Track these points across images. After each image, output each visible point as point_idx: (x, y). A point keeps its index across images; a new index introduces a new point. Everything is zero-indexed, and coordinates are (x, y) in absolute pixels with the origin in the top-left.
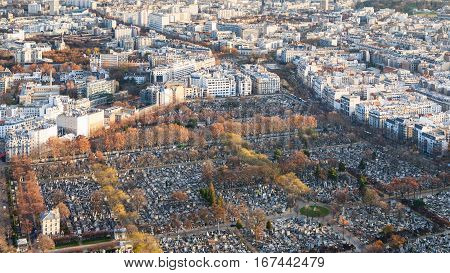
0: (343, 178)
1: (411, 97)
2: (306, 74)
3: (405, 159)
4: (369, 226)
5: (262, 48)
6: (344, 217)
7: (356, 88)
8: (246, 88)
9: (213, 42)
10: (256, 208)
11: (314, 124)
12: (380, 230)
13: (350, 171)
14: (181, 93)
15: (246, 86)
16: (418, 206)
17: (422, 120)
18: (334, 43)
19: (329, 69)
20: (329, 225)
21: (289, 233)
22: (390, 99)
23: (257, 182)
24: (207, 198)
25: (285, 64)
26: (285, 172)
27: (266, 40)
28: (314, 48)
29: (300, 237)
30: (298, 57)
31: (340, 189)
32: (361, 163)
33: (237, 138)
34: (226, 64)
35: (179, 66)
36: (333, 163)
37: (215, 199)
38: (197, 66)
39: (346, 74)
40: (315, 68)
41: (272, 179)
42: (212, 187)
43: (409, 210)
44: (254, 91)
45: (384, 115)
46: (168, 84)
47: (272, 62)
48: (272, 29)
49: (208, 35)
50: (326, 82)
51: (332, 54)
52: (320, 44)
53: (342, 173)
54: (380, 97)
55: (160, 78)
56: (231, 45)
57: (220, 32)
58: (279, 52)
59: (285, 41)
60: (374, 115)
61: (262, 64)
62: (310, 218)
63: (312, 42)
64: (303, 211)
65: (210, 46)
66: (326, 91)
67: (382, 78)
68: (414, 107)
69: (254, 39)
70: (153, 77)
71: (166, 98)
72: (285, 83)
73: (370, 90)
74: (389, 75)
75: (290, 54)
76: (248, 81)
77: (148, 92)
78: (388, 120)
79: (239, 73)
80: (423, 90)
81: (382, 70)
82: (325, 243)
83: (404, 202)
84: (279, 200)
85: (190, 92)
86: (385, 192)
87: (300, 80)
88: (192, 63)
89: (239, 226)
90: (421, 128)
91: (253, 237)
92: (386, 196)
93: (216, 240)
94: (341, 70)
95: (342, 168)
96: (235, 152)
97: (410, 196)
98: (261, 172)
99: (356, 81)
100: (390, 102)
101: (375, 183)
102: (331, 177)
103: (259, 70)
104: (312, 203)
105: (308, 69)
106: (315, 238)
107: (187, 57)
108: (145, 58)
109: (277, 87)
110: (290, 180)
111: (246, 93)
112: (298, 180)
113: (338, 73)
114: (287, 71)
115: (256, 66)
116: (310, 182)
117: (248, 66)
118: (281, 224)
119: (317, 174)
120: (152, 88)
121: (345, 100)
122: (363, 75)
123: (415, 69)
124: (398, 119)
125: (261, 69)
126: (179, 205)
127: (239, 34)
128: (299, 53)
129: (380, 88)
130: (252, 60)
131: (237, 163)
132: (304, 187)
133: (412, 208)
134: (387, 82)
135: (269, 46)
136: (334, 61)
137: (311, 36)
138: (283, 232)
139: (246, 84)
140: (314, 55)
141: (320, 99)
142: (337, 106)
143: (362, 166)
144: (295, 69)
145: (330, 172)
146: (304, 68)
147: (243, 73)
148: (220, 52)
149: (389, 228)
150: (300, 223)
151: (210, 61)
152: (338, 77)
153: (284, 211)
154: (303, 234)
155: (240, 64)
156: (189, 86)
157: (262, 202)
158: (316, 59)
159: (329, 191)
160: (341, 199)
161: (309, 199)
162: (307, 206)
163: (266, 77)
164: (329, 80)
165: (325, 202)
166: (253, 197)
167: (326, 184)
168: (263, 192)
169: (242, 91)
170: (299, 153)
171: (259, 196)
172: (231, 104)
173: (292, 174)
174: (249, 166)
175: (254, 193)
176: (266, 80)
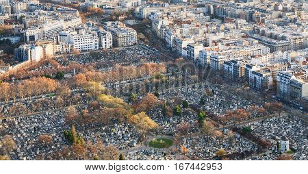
0: (186, 113)
1: (246, 43)
2: (159, 28)
3: (238, 94)
4: (205, 152)
5: (123, 7)
6: (185, 146)
7: (200, 37)
8: (107, 42)
9: (81, 4)
10: (112, 144)
11: (164, 70)
12: (215, 155)
13: (193, 107)
14: (50, 50)
15: (108, 41)
16: (245, 133)
17: (253, 61)
19: (179, 22)
20: (172, 154)
22: (228, 45)
23: (114, 121)
24: (69, 139)
25: (142, 19)
26: (135, 113)
28: (167, 5)
30: (153, 13)
31: (183, 123)
32: (202, 99)
34: (91, 22)
35: (50, 26)
36: (178, 102)
37: (76, 139)
38: (65, 25)
39: (192, 26)
40: (166, 22)
41: (126, 118)
42: (74, 129)
43: (239, 136)
44: (115, 44)
45: (222, 59)
46: (38, 43)
47: (131, 19)
50: (177, 33)
51: (182, 9)
53: (186, 109)
54: (220, 44)
55: (32, 38)
56: (96, 5)
58: (138, 9)
60: (214, 59)
61: (123, 21)
62: (157, 149)
64: (151, 144)
66: (175, 41)
67: (222, 27)
68: (248, 50)
70: (26, 37)
71: (37, 54)
72: (142, 36)
73: (212, 38)
74: (228, 25)
75: (147, 11)
76: (109, 36)
77: (20, 51)
78: (225, 62)
79: (101, 30)
80: (255, 36)
81: (223, 21)
83: (235, 130)
84: (131, 136)
85: (59, 48)
86: (221, 123)
87: (154, 33)
88: (61, 23)
90: (251, 67)
92: (221, 126)
94: (189, 23)
95: (185, 105)
96: (95, 97)
97: (240, 125)
98: (116, 114)
99: (201, 32)
100: (228, 47)
101: (212, 116)
102: (176, 113)
103: (119, 26)
104: (159, 136)
105: (160, 23)
107: (57, 18)
108: (21, 21)
109: (135, 40)
110: (141, 119)
111: (108, 46)
112: (148, 118)
113: (186, 25)
114: (143, 25)
115: (116, 23)
116: (158, 119)
117: (109, 23)
119: (164, 111)
120: (24, 47)
121: (190, 48)
122: (207, 26)
123: (250, 19)
124: (233, 61)
125: (120, 25)
126: (45, 147)
128: (154, 10)
129: (221, 35)
130: (114, 17)
131: (97, 107)
132: (153, 124)
133: (241, 134)
134: (227, 30)
135: (129, 5)
136: (183, 15)
139: (108, 38)
140: (166, 11)
141: (170, 48)
142: (184, 53)
143: (203, 102)
144: (151, 24)
145: (175, 110)
146: (158, 22)
147: (105, 29)
148: (86, 12)
149: (221, 153)
150: (149, 155)
151: (77, 21)
152: (186, 28)
153: (135, 144)
155: (102, 23)
156: (58, 43)
157: (117, 139)
158: (168, 14)
159: (174, 125)
160: (183, 132)
161: (157, 133)
162: (154, 139)
163: (125, 32)
164: (178, 31)
165: (170, 135)
166: (110, 135)
167: (171, 119)
168: (118, 130)
169: (104, 45)
170: (150, 95)
171: (115, 134)
172: (95, 57)
173: (143, 113)
174: (107, 108)
175: (111, 132)
176: (125, 34)
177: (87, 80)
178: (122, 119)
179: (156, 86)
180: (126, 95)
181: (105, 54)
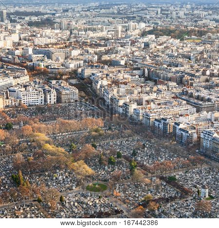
0: (120, 163)
1: (175, 103)
2: (98, 87)
3: (166, 147)
4: (135, 196)
5: (67, 68)
6: (118, 191)
7: (135, 96)
9: (29, 63)
10: (53, 187)
11: (101, 124)
12: (143, 199)
13: (126, 158)
14: (1, 104)
15: (53, 97)
16: (171, 181)
17: (181, 119)
18: (123, 63)
19: (116, 83)
20: (106, 197)
21: (76, 204)
22: (159, 104)
23: (56, 168)
24: (16, 182)
25: (83, 79)
26: (75, 161)
27: (70, 61)
28: (106, 67)
29: (84, 206)
30: (93, 74)
31: (117, 171)
32: (134, 151)
33: (43, 137)
34: (37, 80)
36: (113, 152)
37: (22, 182)
38: (14, 82)
39: (128, 87)
40: (105, 82)
41: (67, 165)
42: (21, 174)
43: (165, 184)
44: (59, 100)
45: (153, 116)
47: (73, 78)
48: (75, 53)
49: (25, 57)
50: (114, 92)
51: (119, 71)
52: (112, 63)
53: (120, 159)
54: (152, 103)
56: (42, 65)
57: (35, 56)
58: (80, 70)
59: (85, 61)
60: (147, 116)
61: (66, 80)
62: (93, 193)
63: (106, 62)
64: (88, 188)
65: (26, 67)
66: (112, 99)
67: (155, 89)
68: (177, 110)
69: (62, 60)
72: (83, 94)
73: (146, 98)
74: (160, 87)
75: (88, 72)
76: (54, 93)
78: (156, 120)
79: (47, 87)
80: (184, 97)
81: (156, 83)
82: (102, 209)
83: (162, 178)
84: (71, 181)
85: (8, 102)
86: (150, 172)
87: (94, 91)
88: (10, 80)
89: (39, 201)
90: (178, 124)
91: (50, 208)
92: (150, 175)
93: (22, 211)
94: (125, 83)
95: (119, 156)
96: (40, 146)
97: (166, 175)
99: (136, 92)
100: (159, 107)
101: (142, 166)
102: (111, 162)
103: (62, 85)
104: (95, 182)
105: (100, 83)
106: (95, 206)
107: (7, 75)
109: (77, 97)
110: (80, 166)
111: (52, 102)
112: (86, 166)
113: (122, 86)
114: (85, 85)
115: (60, 81)
116: (95, 167)
117: (54, 82)
118: (71, 198)
119: (100, 161)
121: (126, 105)
122: (141, 87)
123: (180, 82)
124: (163, 119)
125: (64, 84)
127: (49, 57)
128: (95, 71)
129: (153, 96)
130: (58, 76)
131: (41, 155)
132: (89, 170)
133: (167, 182)
134: (159, 91)
135: (72, 65)
136: (120, 76)
137: (105, 57)
138: (72, 203)
139: (52, 95)
140: (106, 72)
141: (108, 106)
142: (121, 110)
143: (134, 154)
144: (91, 83)
145: (110, 159)
146: (97, 82)
147: (50, 87)
148: (34, 71)
149: (149, 198)
150: (85, 197)
151: (25, 79)
152: (123, 89)
153: (74, 188)
154: (87, 204)
155: (48, 81)
156: (7, 98)
157: (58, 183)
158: (107, 75)
159: (108, 173)
160: (117, 178)
161: (93, 179)
162: (91, 184)
163: (68, 89)
164: (115, 91)
165: (105, 181)
166: (52, 179)
167: (106, 168)
168: (60, 176)
169: (49, 101)
170: (89, 146)
171: (56, 178)
172: (40, 111)
173: (82, 161)
174: (50, 157)
175: (53, 176)
176: (68, 92)
177: (33, 131)
178: (63, 166)
179: (93, 139)
180: (67, 145)
181: (50, 109)
